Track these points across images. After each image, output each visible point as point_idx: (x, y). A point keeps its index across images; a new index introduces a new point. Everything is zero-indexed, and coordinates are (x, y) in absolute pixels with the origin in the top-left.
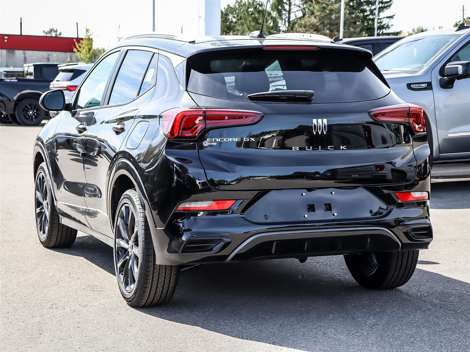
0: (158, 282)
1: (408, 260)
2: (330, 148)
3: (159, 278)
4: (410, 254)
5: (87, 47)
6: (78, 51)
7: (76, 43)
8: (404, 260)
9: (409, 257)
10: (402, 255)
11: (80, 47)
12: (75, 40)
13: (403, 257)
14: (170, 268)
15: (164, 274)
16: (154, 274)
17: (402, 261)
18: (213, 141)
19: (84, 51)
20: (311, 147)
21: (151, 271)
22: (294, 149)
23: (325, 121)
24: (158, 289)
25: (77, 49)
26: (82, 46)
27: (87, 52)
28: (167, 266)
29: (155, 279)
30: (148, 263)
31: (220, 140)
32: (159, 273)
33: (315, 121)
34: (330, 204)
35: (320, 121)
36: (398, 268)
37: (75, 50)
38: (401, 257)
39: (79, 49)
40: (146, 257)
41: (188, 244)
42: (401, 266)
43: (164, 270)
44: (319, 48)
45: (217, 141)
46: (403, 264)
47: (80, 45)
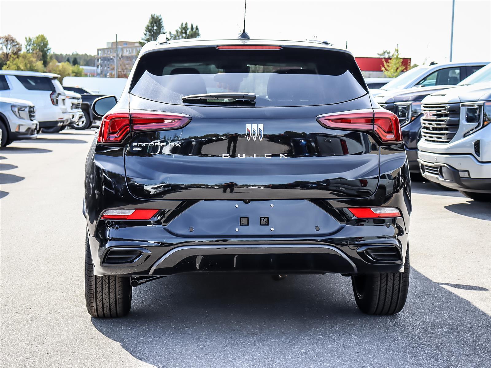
0: (102, 293)
1: (394, 284)
2: (267, 156)
3: (102, 288)
4: (395, 278)
5: (395, 66)
6: (386, 70)
7: (385, 63)
8: (389, 283)
9: (395, 281)
10: (386, 279)
11: (388, 66)
12: (383, 60)
13: (387, 280)
14: (113, 279)
15: (108, 285)
16: (97, 284)
17: (387, 284)
18: (139, 146)
19: (392, 70)
20: (244, 155)
21: (93, 281)
22: (225, 157)
23: (261, 126)
24: (104, 300)
25: (385, 67)
26: (390, 65)
27: (395, 71)
28: (110, 277)
29: (99, 289)
30: (90, 272)
31: (146, 145)
32: (102, 284)
33: (248, 126)
34: (268, 218)
35: (254, 126)
36: (383, 293)
37: (383, 69)
38: (385, 280)
39: (388, 68)
40: (88, 266)
41: (109, 255)
42: (386, 291)
43: (107, 281)
44: (282, 47)
45: (142, 146)
46: (388, 288)
47: (388, 64)
